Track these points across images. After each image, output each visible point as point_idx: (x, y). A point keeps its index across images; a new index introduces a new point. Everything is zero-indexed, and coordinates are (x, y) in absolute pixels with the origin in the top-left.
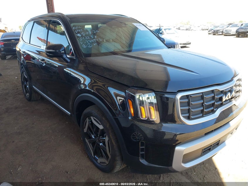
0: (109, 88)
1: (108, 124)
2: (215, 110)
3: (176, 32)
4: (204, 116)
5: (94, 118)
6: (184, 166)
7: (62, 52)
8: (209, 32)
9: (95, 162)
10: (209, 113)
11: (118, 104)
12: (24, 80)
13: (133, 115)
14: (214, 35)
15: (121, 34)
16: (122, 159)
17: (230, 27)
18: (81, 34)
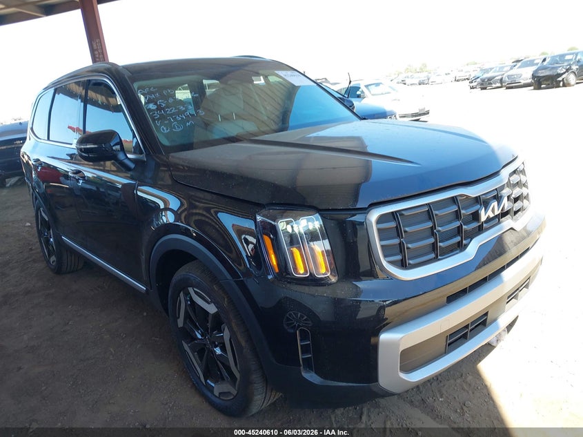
0: (221, 215)
1: (226, 299)
2: (464, 242)
3: (394, 90)
4: (439, 257)
5: (195, 289)
6: (406, 379)
7: (114, 148)
8: (472, 85)
9: (209, 394)
10: (452, 251)
11: (247, 256)
12: (43, 227)
13: (277, 270)
14: (482, 89)
15: (256, 101)
16: (266, 380)
17: (517, 67)
18: (156, 104)
